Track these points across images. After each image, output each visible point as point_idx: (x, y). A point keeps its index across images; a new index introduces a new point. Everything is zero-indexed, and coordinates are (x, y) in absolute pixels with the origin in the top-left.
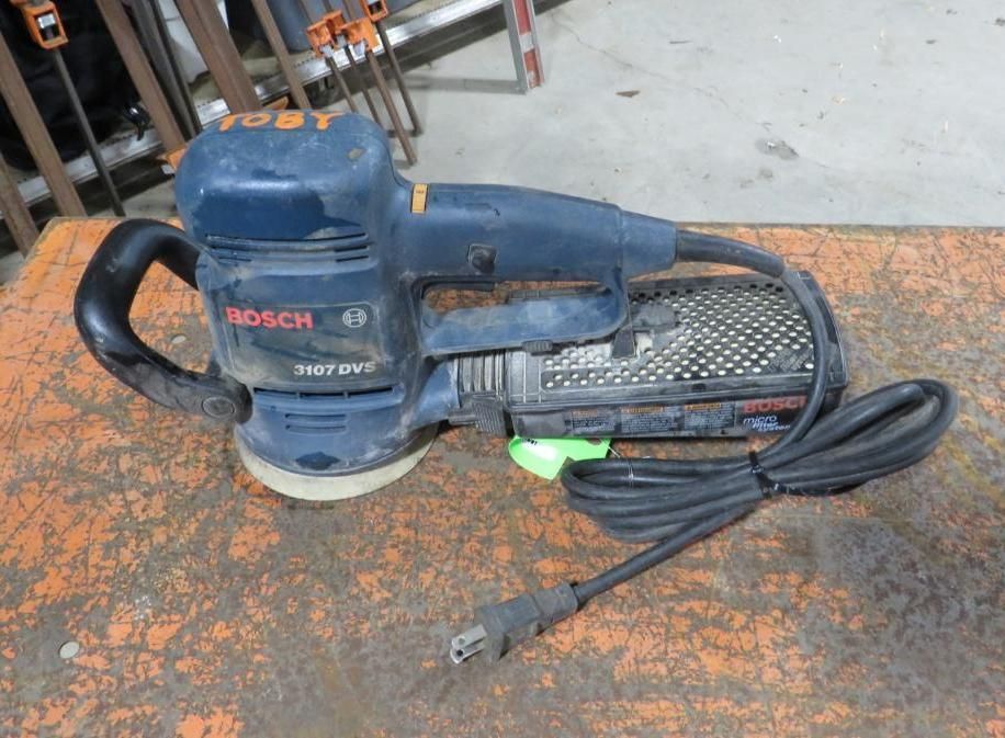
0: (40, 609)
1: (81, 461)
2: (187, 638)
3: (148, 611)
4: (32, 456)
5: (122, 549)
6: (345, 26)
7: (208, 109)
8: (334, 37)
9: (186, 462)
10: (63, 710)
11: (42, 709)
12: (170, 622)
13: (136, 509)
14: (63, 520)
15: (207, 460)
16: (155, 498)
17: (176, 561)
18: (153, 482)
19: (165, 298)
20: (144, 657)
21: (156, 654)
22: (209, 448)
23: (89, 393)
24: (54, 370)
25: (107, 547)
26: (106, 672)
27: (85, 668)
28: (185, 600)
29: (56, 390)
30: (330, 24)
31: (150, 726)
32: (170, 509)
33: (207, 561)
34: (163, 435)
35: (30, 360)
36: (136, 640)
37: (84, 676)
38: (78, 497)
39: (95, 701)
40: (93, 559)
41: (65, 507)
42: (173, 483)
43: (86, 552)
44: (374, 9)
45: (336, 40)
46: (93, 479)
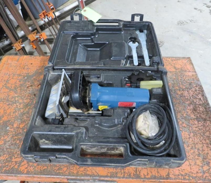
0: (3, 122)
1: (10, 99)
2: (26, 126)
3: (20, 122)
4: (1, 98)
5: (16, 113)
6: (46, 14)
7: (20, 33)
8: (44, 16)
9: (26, 99)
10: (7, 137)
11: (4, 136)
12: (23, 124)
13: (18, 106)
14: (6, 108)
15: (30, 98)
16: (21, 104)
17: (24, 115)
18: (21, 102)
19: (23, 70)
20: (19, 129)
21: (21, 129)
22: (30, 96)
23: (11, 87)
24: (5, 83)
25: (14, 112)
26: (14, 131)
27: (10, 131)
28: (26, 120)
29: (6, 87)
30: (43, 13)
31: (20, 139)
32: (24, 106)
33: (29, 115)
34: (23, 94)
35: (1, 81)
36: (18, 126)
37: (10, 132)
38: (9, 104)
39: (12, 136)
40: (11, 114)
41: (7, 106)
42: (24, 102)
43: (10, 113)
44: (52, 9)
45: (45, 17)
46: (11, 101)
